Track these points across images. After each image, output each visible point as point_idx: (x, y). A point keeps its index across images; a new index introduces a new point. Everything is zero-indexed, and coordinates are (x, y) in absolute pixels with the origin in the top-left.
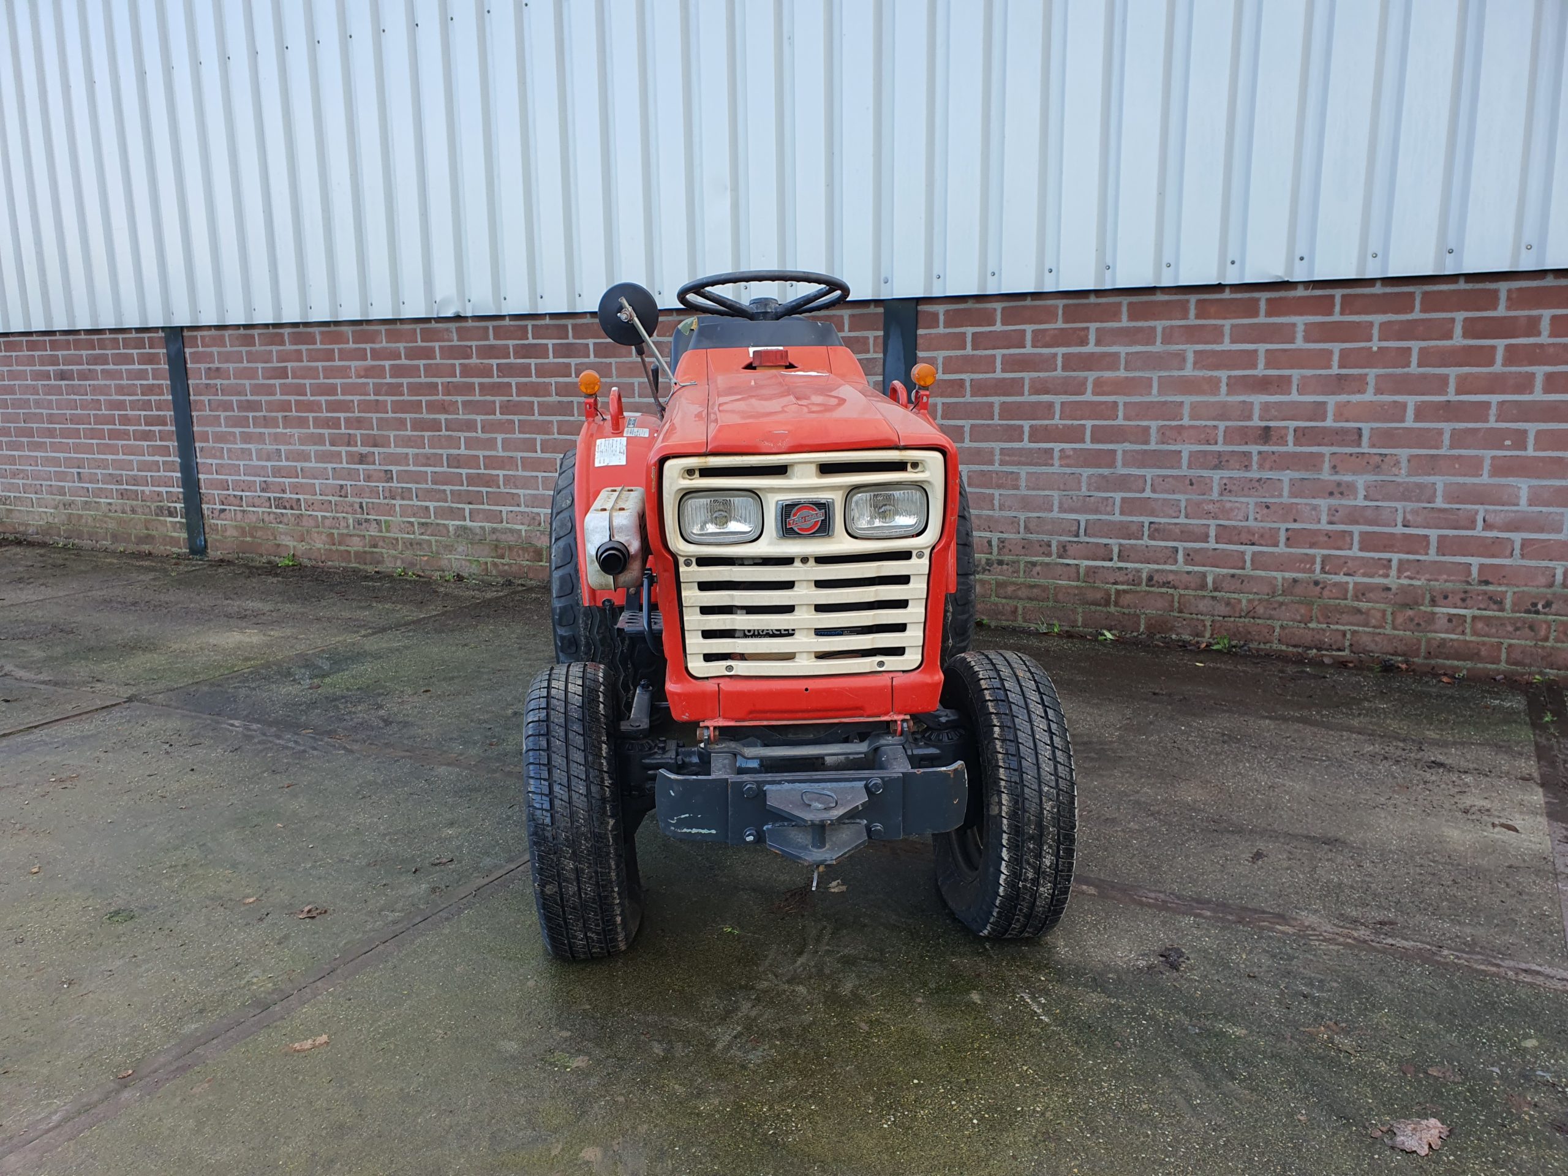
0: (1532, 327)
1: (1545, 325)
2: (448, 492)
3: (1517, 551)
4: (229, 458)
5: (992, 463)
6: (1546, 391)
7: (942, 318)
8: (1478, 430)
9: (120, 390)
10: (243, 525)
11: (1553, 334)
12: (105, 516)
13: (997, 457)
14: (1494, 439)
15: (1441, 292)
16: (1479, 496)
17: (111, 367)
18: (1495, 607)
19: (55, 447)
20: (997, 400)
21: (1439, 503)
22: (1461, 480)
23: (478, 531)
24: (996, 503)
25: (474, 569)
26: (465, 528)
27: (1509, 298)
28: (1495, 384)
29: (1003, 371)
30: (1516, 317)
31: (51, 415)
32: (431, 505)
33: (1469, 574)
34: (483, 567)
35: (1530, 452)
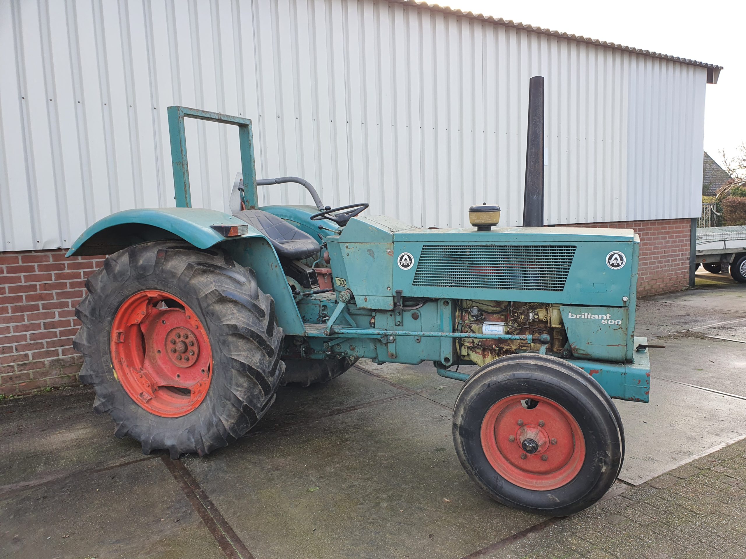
2: (45, 343)
23: (68, 360)
25: (66, 380)
26: (58, 361)
32: (30, 353)
34: (73, 378)
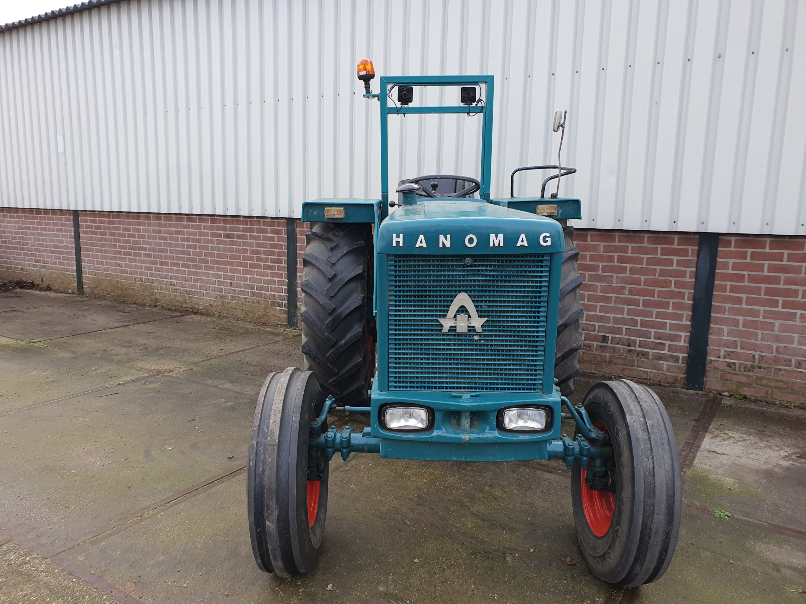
5: (759, 317)
7: (733, 243)
9: (258, 245)
12: (243, 304)
13: (761, 315)
17: (255, 234)
19: (219, 269)
20: (763, 286)
24: (759, 337)
29: (768, 272)
31: (219, 254)
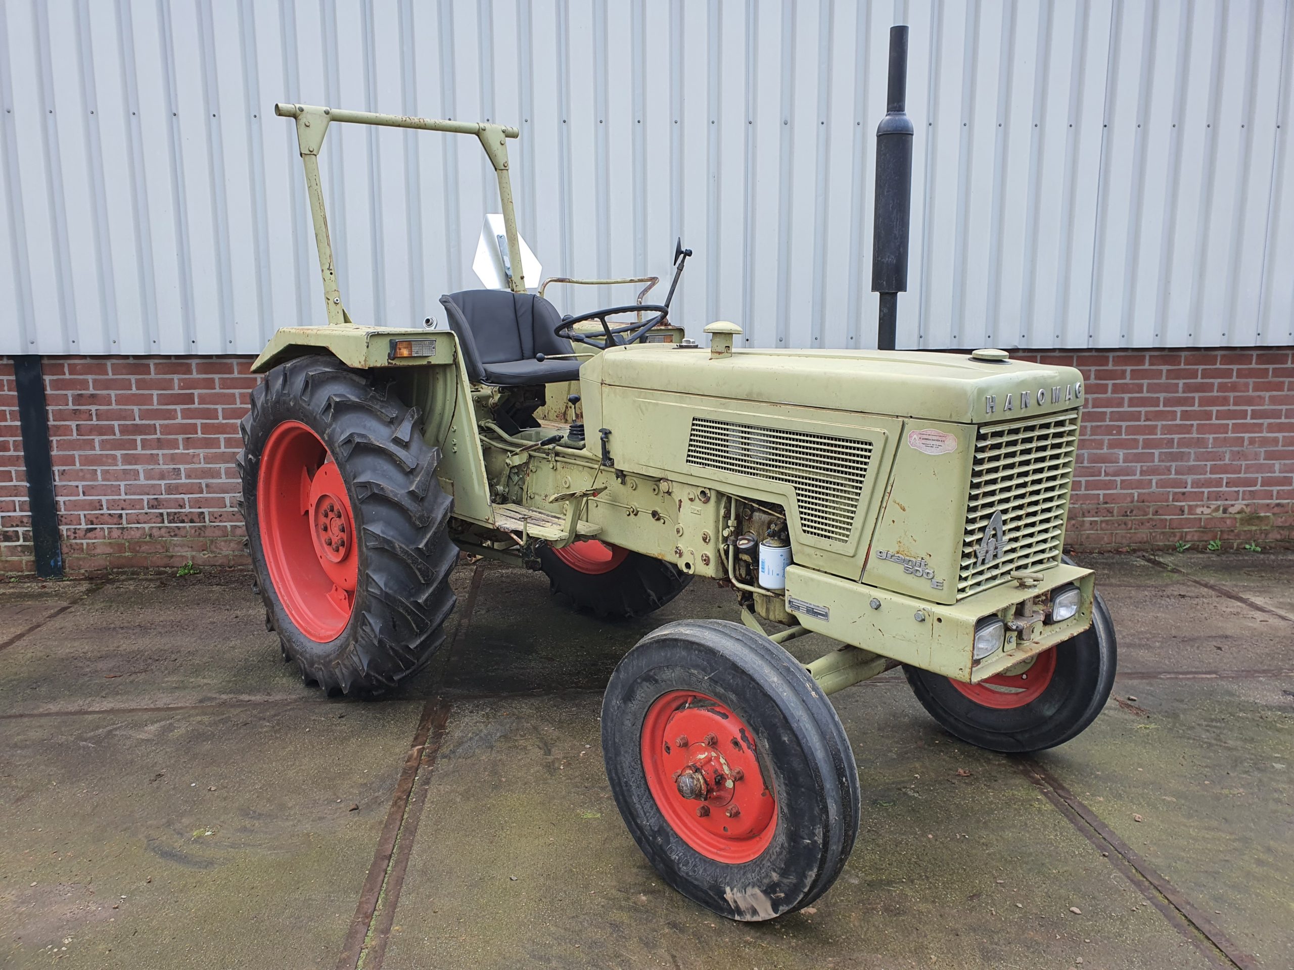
0: (1123, 375)
1: (1128, 374)
3: (1119, 486)
4: (104, 480)
6: (1129, 406)
8: (1101, 426)
10: (123, 541)
11: (1131, 379)
14: (1109, 430)
15: (1084, 356)
16: (1103, 459)
18: (1109, 515)
21: (1086, 464)
22: (1095, 451)
27: (1113, 361)
28: (1108, 403)
30: (1116, 370)
33: (1099, 499)
35: (1124, 436)
